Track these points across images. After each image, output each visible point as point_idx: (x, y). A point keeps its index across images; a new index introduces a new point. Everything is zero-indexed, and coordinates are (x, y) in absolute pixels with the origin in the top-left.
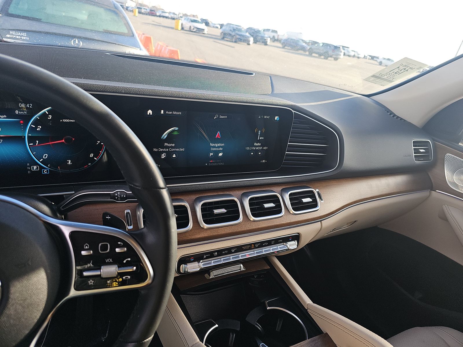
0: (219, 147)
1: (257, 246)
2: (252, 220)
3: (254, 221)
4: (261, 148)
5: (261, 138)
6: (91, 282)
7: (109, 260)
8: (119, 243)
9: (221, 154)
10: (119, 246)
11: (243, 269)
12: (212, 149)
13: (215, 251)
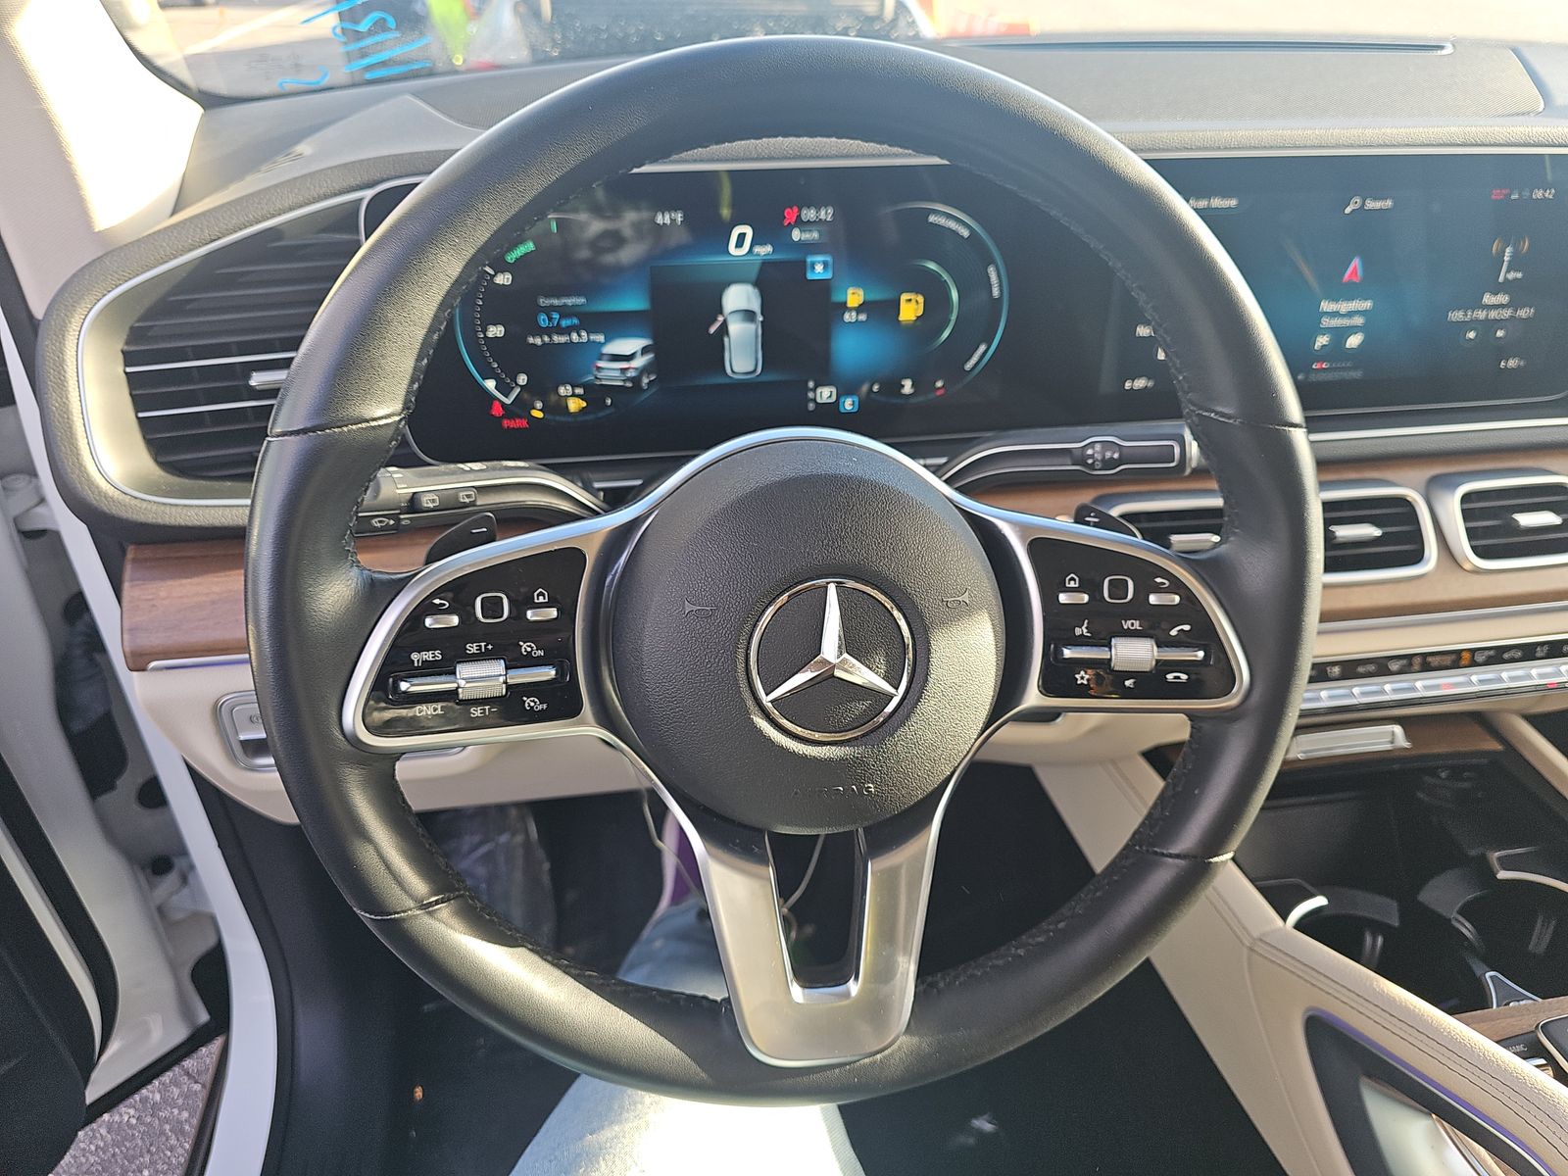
0: (1350, 314)
1: (1480, 658)
2: (1467, 566)
3: (1477, 571)
4: (1507, 313)
5: (1511, 276)
6: (1082, 678)
7: (1132, 625)
8: (1159, 580)
9: (1354, 341)
10: (1158, 589)
11: (1402, 741)
12: (1326, 322)
13: (1334, 664)
